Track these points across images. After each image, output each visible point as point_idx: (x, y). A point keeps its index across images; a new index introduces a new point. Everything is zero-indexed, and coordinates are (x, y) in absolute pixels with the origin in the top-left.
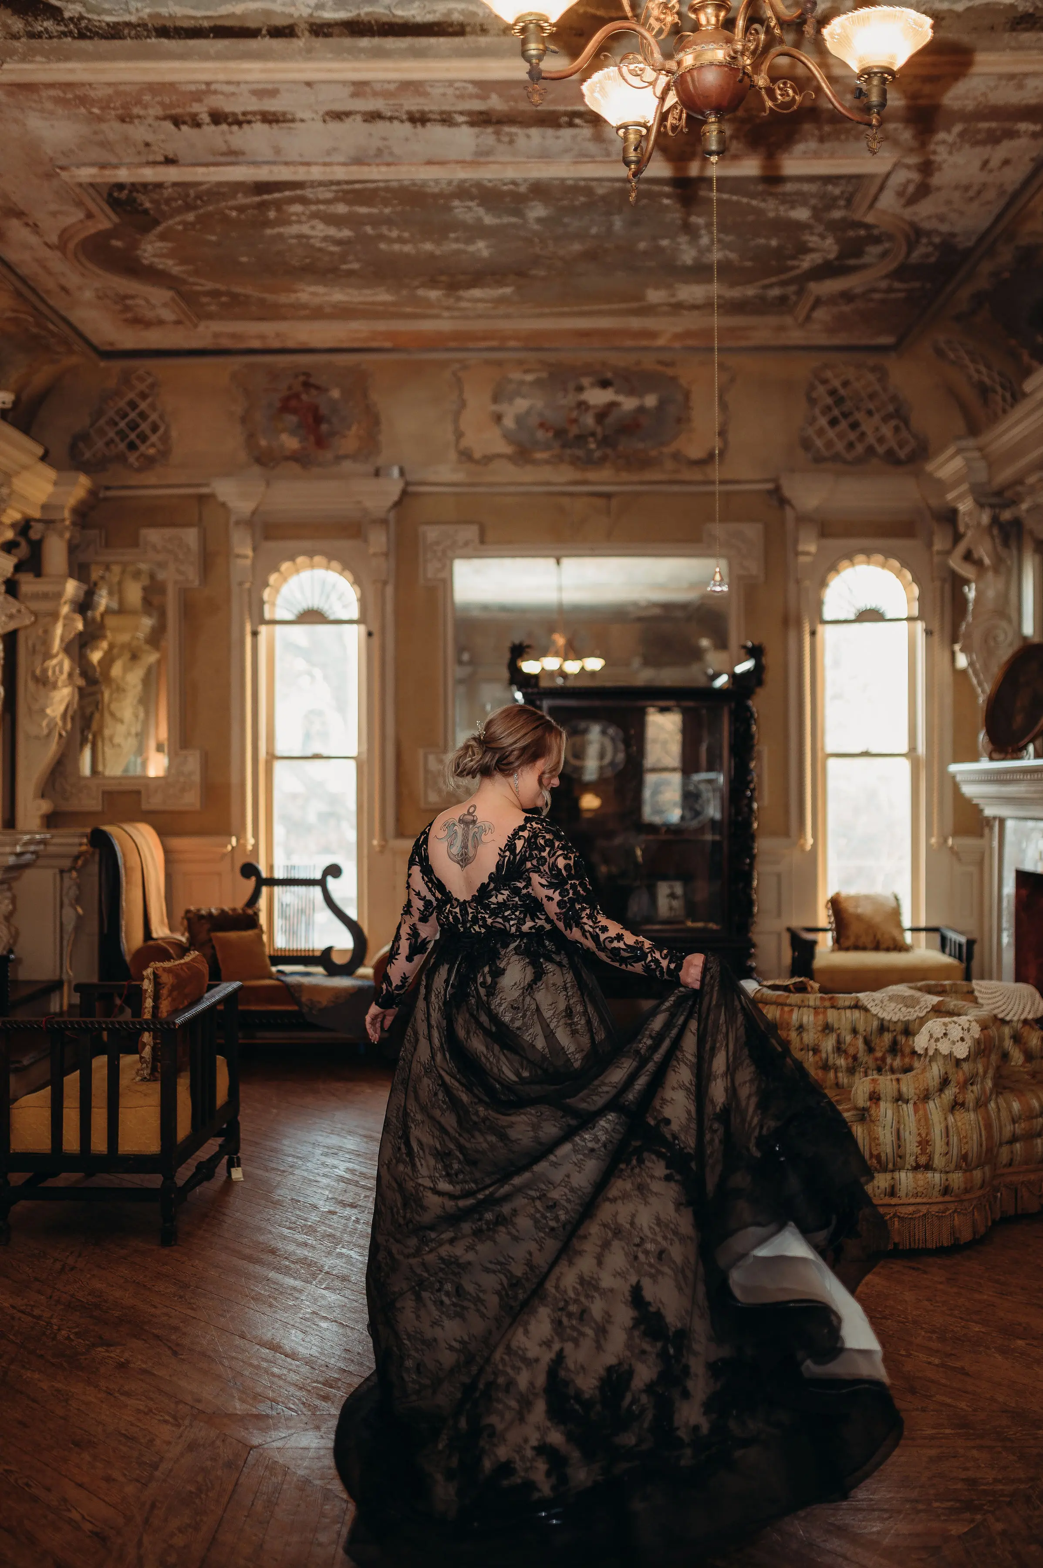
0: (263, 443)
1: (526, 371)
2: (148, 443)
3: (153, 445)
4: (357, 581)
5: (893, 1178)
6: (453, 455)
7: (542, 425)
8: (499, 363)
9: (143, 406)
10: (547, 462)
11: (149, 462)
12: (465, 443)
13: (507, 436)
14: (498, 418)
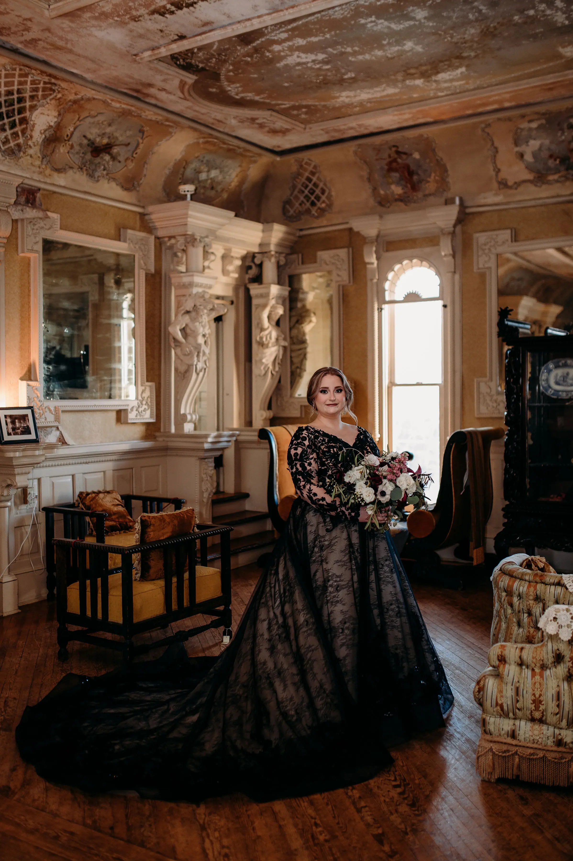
0: (382, 192)
1: (530, 121)
2: (321, 201)
3: (324, 202)
4: (438, 273)
5: (514, 724)
6: (495, 185)
7: (551, 156)
8: (510, 119)
9: (314, 179)
10: (557, 181)
11: (322, 211)
12: (502, 175)
13: (529, 168)
14: (521, 156)
